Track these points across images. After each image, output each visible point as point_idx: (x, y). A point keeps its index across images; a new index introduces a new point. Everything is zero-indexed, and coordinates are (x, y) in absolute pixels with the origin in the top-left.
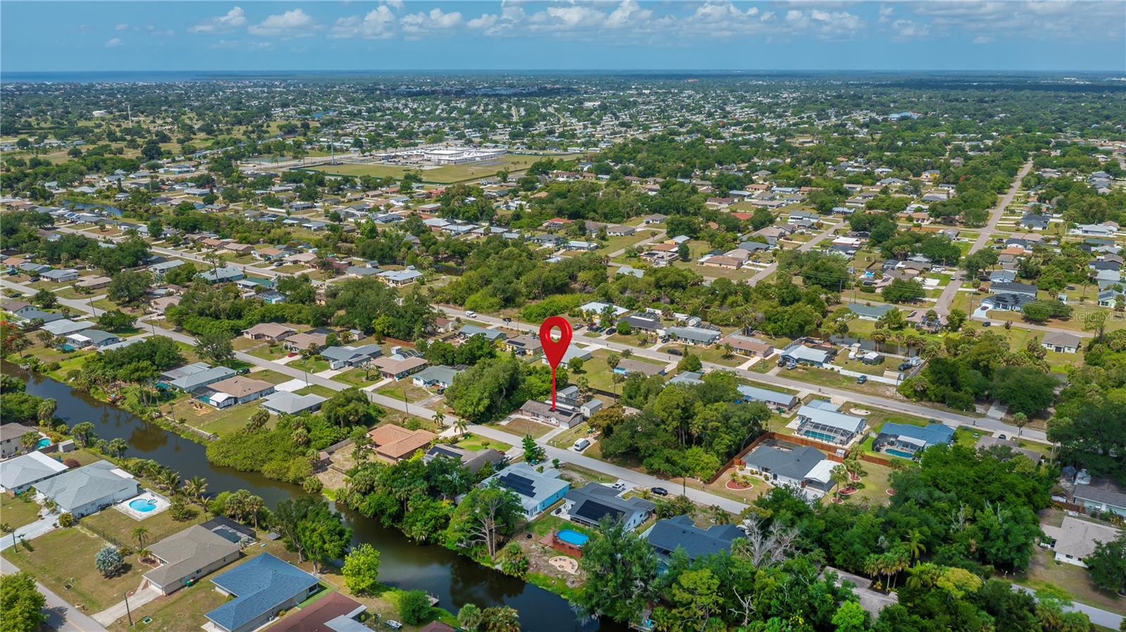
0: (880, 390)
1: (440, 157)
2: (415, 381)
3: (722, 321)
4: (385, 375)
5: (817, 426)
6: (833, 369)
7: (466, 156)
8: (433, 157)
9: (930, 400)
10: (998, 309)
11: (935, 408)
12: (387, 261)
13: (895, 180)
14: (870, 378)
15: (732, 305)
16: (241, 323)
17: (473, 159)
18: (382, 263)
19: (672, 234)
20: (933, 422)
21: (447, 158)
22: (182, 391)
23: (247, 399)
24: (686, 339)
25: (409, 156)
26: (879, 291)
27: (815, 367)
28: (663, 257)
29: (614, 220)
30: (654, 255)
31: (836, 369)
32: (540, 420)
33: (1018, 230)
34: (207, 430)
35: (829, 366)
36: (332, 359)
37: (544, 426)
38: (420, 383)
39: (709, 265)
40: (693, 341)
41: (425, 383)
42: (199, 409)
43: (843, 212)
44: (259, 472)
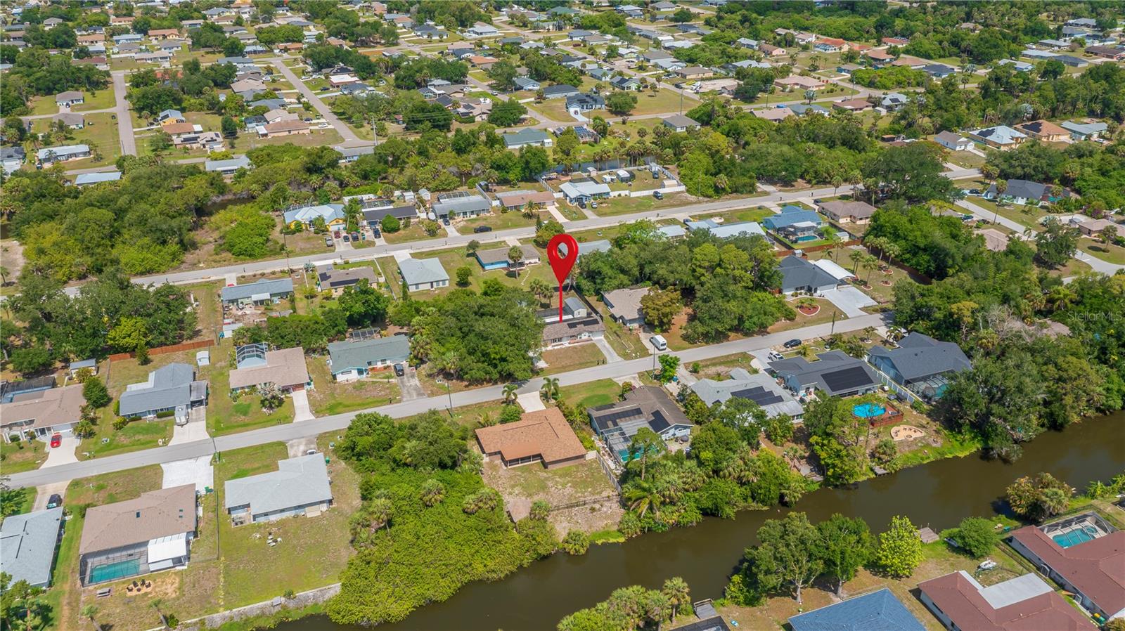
2: (341, 378)
3: (449, 184)
4: (286, 390)
6: (619, 195)
9: (727, 193)
10: (584, 111)
11: (735, 198)
14: (661, 191)
20: (760, 208)
24: (465, 213)
26: (477, 119)
27: (605, 198)
30: (195, 139)
31: (623, 193)
32: (566, 344)
33: (430, 42)
34: (247, 601)
35: (615, 194)
36: (149, 412)
37: (582, 347)
38: (354, 376)
39: (280, 134)
40: (472, 212)
41: (360, 372)
42: (144, 590)
43: (255, 52)
44: (471, 583)
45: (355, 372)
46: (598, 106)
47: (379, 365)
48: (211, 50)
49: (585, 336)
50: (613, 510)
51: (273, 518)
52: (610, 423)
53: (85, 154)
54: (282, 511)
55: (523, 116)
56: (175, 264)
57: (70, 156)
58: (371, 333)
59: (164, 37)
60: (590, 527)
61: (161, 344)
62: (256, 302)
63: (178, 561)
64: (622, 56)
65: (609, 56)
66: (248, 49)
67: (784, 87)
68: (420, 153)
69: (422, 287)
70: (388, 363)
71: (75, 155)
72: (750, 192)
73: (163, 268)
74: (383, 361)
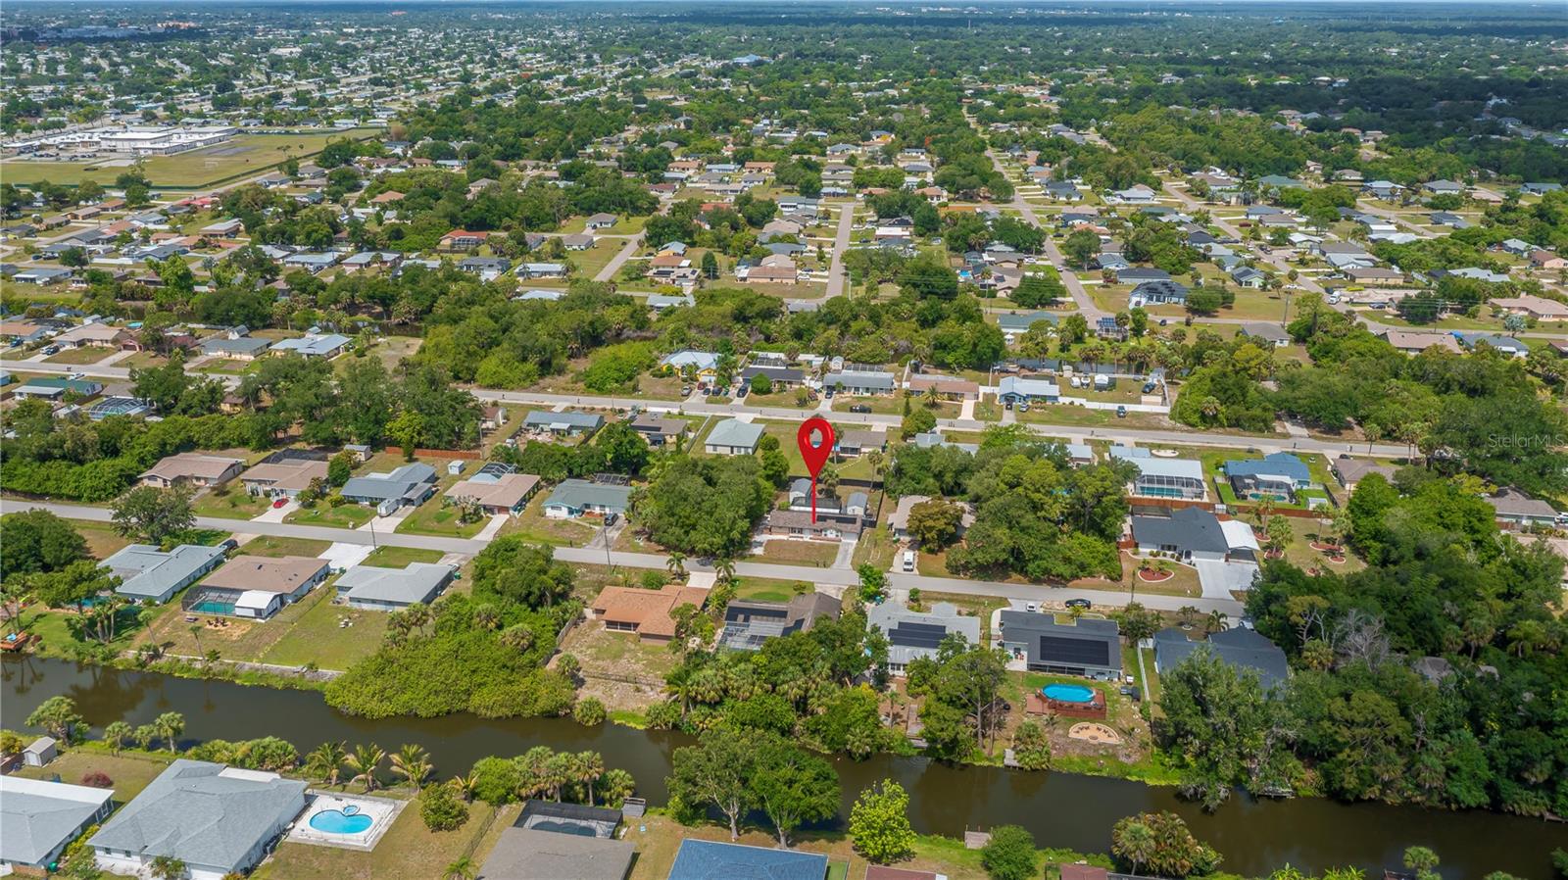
0: (1154, 422)
1: (133, 144)
2: (550, 512)
3: (873, 357)
4: (490, 509)
5: (1151, 479)
6: (1072, 403)
7: (175, 141)
8: (119, 145)
9: (1222, 425)
10: (1152, 303)
11: (1231, 434)
12: (256, 323)
13: (849, 146)
14: (1129, 408)
15: (859, 335)
16: (124, 461)
17: (192, 145)
18: (252, 328)
19: (655, 240)
20: (1250, 451)
21: (148, 145)
22: (150, 602)
23: (299, 593)
24: (857, 389)
25: (68, 145)
26: (1001, 294)
27: (1049, 403)
28: (684, 276)
29: (544, 226)
30: (669, 273)
31: (1077, 401)
32: (807, 537)
33: (1053, 203)
34: (280, 661)
35: (1067, 400)
36: (366, 499)
37: (822, 545)
38: (563, 514)
39: (761, 281)
40: (867, 390)
41: (571, 512)
42: (220, 627)
43: (834, 194)
44: (463, 712)
45: (565, 510)
46: (1175, 299)
47: (597, 510)
48: (789, 187)
49: (831, 534)
50: (657, 696)
51: (366, 607)
52: (741, 617)
53: (559, 273)
54: (374, 601)
55: (1059, 299)
56: (528, 383)
57: (545, 273)
58: (615, 478)
59: (760, 170)
60: (621, 704)
61: (436, 447)
62: (553, 430)
63: (259, 612)
64: (1293, 244)
65: (1273, 243)
66: (825, 190)
67: (1497, 310)
68: (871, 318)
69: (720, 450)
70: (607, 510)
71: (550, 273)
72: (1261, 431)
73: (511, 385)
74: (602, 507)
